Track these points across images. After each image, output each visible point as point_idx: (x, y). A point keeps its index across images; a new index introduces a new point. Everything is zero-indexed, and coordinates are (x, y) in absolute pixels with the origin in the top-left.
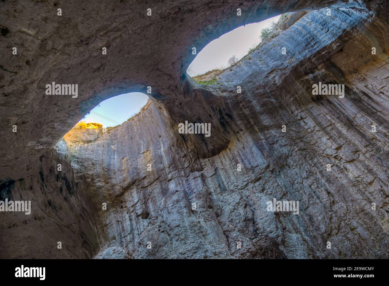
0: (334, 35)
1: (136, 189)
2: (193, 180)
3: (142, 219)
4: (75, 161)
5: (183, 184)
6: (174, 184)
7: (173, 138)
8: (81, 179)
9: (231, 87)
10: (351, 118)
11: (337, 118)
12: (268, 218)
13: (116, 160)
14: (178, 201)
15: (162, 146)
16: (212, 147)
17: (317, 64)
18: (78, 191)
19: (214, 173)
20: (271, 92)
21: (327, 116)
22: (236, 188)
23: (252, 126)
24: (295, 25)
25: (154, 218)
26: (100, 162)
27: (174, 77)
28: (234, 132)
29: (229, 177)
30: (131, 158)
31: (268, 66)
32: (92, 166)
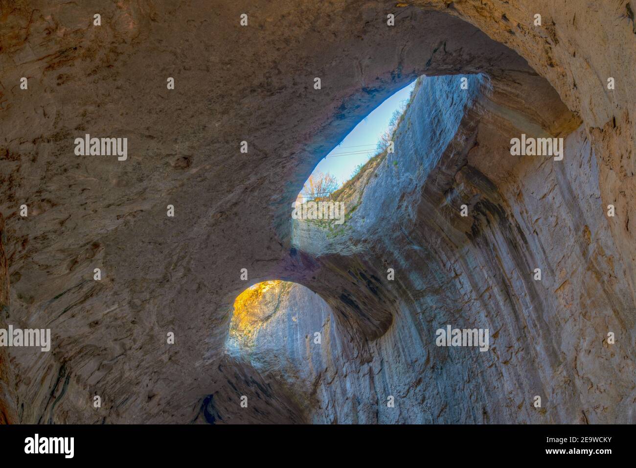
1: (324, 384)
2: (363, 379)
4: (255, 358)
5: (355, 384)
6: (349, 383)
8: (271, 378)
9: (364, 233)
10: (506, 278)
11: (494, 276)
13: (299, 341)
16: (378, 322)
17: (453, 174)
18: (274, 392)
19: (380, 367)
20: (410, 233)
21: (484, 271)
22: (398, 394)
23: (405, 292)
26: (283, 351)
27: (281, 258)
28: (389, 300)
29: (392, 377)
32: (275, 359)
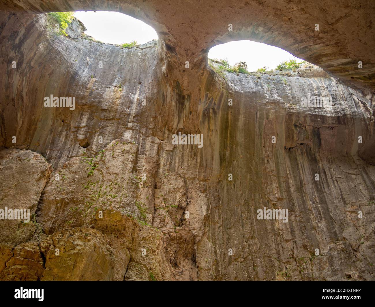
0: (336, 112)
1: (90, 114)
2: (150, 143)
3: (79, 145)
4: (45, 44)
5: (139, 140)
6: (130, 135)
7: (154, 94)
9: (232, 90)
10: (303, 183)
11: (294, 176)
12: (197, 216)
13: (85, 73)
14: (128, 152)
15: (138, 93)
18: (28, 75)
19: (172, 149)
21: (287, 169)
22: (183, 174)
24: (312, 80)
25: (92, 152)
27: (199, 45)
28: (209, 127)
29: (183, 162)
30: (100, 82)
31: (271, 96)
